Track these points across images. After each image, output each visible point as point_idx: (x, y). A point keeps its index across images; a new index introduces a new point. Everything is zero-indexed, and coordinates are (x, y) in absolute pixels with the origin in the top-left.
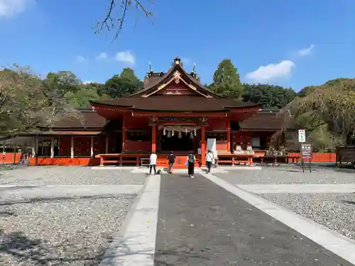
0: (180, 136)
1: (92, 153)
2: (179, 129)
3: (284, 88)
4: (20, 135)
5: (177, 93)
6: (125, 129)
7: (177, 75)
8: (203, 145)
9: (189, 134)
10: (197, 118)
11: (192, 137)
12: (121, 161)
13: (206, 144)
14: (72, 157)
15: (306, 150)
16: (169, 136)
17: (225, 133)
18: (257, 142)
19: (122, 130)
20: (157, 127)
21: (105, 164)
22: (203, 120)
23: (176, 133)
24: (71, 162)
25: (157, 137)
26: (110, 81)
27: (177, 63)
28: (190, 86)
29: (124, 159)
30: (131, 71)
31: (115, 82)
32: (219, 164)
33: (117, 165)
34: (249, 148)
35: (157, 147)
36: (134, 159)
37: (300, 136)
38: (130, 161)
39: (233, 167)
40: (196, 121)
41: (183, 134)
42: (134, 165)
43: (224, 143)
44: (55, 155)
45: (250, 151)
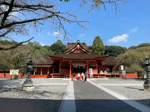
0: (79, 67)
1: (48, 73)
2: (79, 65)
3: (122, 47)
4: (24, 67)
5: (78, 52)
6: (60, 65)
7: (78, 46)
8: (87, 71)
9: (82, 67)
10: (85, 61)
11: (83, 68)
12: (59, 76)
13: (89, 70)
14: (41, 75)
15: (124, 73)
16: (76, 67)
17: (96, 66)
18: (108, 70)
19: (59, 65)
20: (71, 64)
21: (54, 77)
22: (88, 62)
23: (78, 66)
24: (41, 76)
25: (72, 68)
26: (53, 45)
27: (78, 42)
28: (83, 50)
29: (60, 75)
30: (61, 41)
31: (54, 45)
32: (94, 77)
33: (58, 77)
34: (105, 72)
35: (71, 71)
36: (64, 75)
37: (121, 68)
38: (62, 76)
39: (99, 79)
40: (85, 62)
41: (80, 67)
42: (63, 77)
43: (96, 70)
44: (35, 74)
45: (106, 73)
